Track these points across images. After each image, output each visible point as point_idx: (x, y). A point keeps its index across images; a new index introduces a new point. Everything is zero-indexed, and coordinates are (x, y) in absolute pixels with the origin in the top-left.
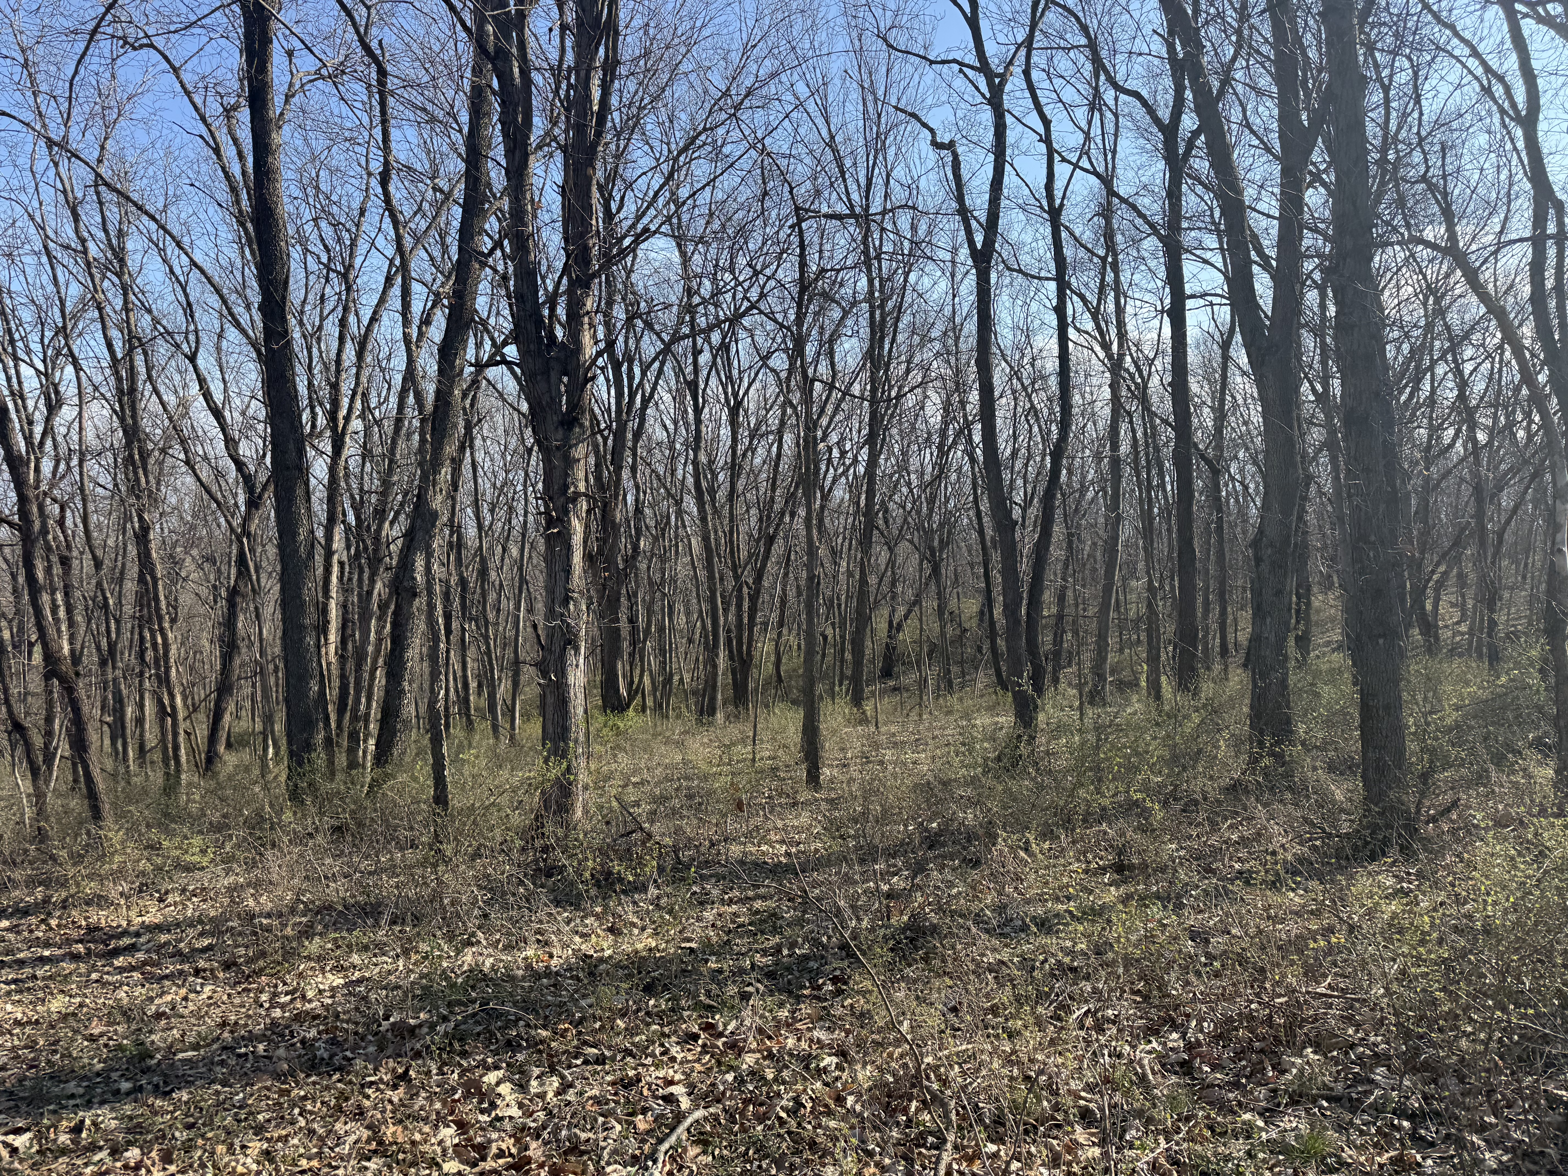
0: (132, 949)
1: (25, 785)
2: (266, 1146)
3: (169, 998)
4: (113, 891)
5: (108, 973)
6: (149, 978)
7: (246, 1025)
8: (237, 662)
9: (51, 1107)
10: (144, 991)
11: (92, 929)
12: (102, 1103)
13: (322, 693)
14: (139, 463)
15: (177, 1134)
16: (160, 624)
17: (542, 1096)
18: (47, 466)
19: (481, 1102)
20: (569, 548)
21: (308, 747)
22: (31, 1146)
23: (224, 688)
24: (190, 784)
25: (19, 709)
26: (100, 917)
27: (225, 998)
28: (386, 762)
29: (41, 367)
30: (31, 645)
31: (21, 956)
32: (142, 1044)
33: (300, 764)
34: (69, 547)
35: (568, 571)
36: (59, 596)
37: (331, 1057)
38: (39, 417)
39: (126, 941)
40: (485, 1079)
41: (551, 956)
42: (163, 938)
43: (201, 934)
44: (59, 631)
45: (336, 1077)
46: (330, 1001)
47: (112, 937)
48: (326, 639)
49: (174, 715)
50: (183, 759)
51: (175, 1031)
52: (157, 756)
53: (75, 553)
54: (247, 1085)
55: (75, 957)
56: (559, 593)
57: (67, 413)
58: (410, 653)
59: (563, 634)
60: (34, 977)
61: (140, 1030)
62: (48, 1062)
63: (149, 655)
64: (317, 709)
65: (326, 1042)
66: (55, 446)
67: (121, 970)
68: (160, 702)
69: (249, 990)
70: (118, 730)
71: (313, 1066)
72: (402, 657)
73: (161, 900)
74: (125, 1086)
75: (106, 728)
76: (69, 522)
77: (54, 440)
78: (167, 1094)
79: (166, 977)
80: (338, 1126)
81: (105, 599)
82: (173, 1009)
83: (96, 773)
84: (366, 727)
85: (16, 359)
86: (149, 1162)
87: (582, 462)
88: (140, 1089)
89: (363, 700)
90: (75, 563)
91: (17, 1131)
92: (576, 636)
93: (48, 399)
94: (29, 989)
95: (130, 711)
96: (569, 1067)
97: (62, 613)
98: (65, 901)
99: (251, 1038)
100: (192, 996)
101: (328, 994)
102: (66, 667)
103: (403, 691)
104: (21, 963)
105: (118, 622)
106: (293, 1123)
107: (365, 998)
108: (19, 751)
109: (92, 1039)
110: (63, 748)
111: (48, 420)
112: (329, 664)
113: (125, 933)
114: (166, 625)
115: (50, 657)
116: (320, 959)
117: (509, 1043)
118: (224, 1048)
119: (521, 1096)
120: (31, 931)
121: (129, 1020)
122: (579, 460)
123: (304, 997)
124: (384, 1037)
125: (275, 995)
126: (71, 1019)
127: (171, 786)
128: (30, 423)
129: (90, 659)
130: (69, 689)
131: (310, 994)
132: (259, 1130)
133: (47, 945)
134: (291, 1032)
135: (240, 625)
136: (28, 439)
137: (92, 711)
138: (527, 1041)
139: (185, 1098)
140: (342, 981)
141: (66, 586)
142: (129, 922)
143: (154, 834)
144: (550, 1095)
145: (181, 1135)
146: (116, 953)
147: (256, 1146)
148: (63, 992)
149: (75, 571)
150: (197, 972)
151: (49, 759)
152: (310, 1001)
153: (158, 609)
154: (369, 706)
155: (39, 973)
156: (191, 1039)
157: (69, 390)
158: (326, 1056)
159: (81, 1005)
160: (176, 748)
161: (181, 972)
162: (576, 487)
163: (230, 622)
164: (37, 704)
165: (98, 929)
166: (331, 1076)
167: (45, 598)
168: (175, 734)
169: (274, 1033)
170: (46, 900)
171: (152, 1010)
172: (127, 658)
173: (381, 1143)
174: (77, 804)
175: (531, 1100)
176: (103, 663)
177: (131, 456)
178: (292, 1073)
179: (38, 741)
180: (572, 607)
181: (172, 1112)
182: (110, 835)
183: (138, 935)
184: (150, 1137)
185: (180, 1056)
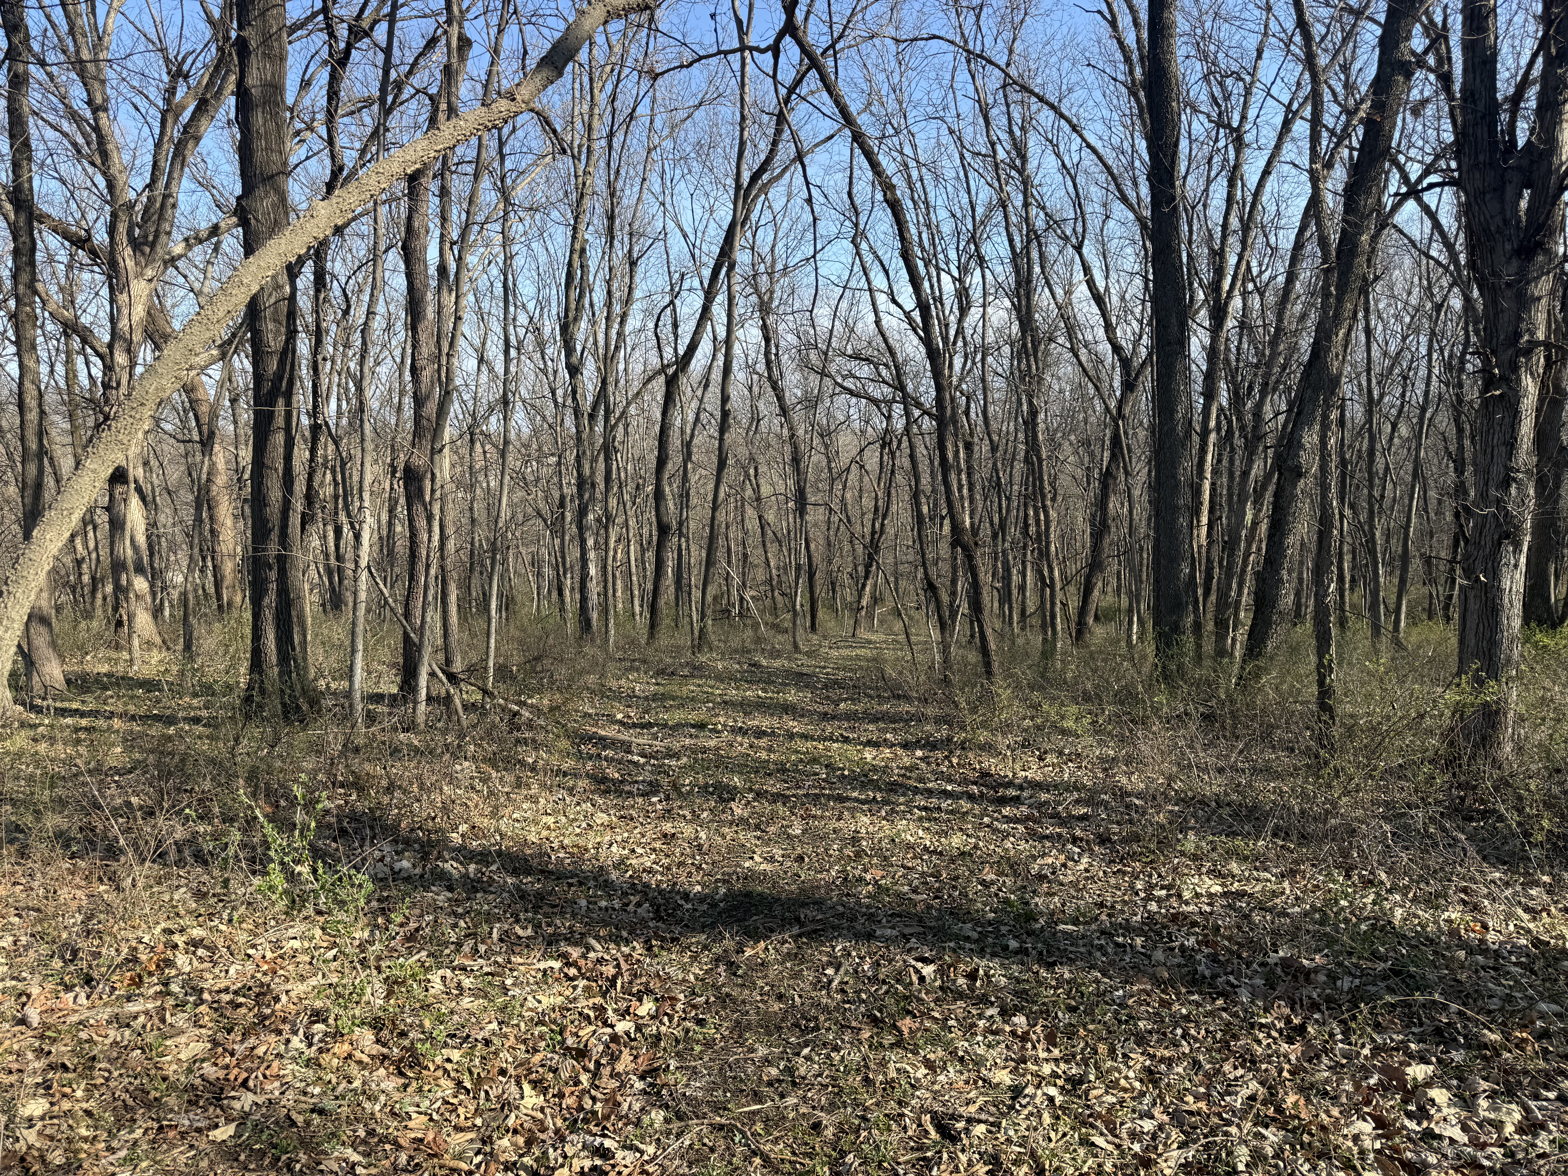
0: (1016, 801)
1: (935, 635)
2: (1148, 1063)
3: (1050, 860)
4: (1003, 742)
5: (997, 820)
6: (1032, 835)
7: (1122, 912)
8: (1107, 541)
9: (952, 944)
10: (1027, 846)
11: (985, 774)
12: (994, 955)
13: (1192, 576)
14: (1031, 351)
15: (1060, 1014)
16: (1043, 502)
17: (1499, 1126)
18: (958, 362)
19: (1405, 1101)
20: (1515, 416)
21: (1176, 628)
22: (935, 980)
23: (1095, 565)
24: (1064, 653)
25: (933, 572)
26: (990, 763)
27: (1101, 874)
28: (1260, 654)
29: (956, 275)
30: (943, 518)
31: (930, 785)
32: (1027, 903)
33: (1168, 645)
34: (971, 435)
35: (1511, 444)
36: (964, 476)
37: (1215, 976)
38: (953, 319)
39: (1013, 792)
40: (1409, 1070)
41: (1485, 927)
42: (1044, 796)
43: (1077, 802)
44: (963, 507)
45: (1220, 1002)
46: (1208, 909)
47: (1001, 785)
48: (1198, 521)
49: (1052, 586)
50: (1059, 628)
51: (1056, 899)
52: (1036, 621)
53: (976, 440)
54: (1127, 982)
55: (971, 797)
56: (1497, 471)
57: (975, 313)
58: (1291, 540)
59: (1499, 525)
60: (939, 809)
61: (1025, 887)
62: (950, 896)
63: (1032, 530)
64: (1187, 592)
65: (1207, 957)
66: (965, 344)
67: (1008, 820)
68: (1040, 572)
69: (1125, 873)
70: (1005, 597)
71: (1195, 982)
72: (1281, 543)
73: (1041, 759)
74: (1013, 944)
75: (995, 593)
76: (973, 415)
77: (964, 338)
78: (1050, 966)
79: (1047, 837)
80: (1227, 1068)
81: (999, 478)
82: (1053, 873)
83: (989, 632)
84: (1236, 615)
85: (938, 269)
86: (1034, 1037)
87: (1544, 301)
88: (1026, 952)
89: (1234, 586)
90: (976, 448)
91: (925, 961)
92: (1518, 528)
93: (960, 302)
94: (935, 819)
95: (1016, 579)
96: (1537, 1097)
97: (965, 491)
98: (963, 743)
99: (1128, 928)
100: (1070, 864)
101: (1205, 899)
102: (967, 538)
103: (1281, 580)
104: (930, 792)
105: (1008, 499)
106: (1177, 1045)
107: (1247, 917)
108: (932, 606)
109: (983, 883)
110: (964, 608)
111: (960, 321)
112: (1200, 547)
113: (1010, 784)
114: (1049, 503)
115: (956, 528)
116: (1195, 858)
117: (1438, 1032)
118: (1103, 932)
119: (1464, 1114)
120: (938, 765)
121: (1016, 874)
122: (1539, 299)
123: (1180, 896)
124: (1272, 972)
125: (1150, 887)
126: (968, 859)
127: (1048, 652)
128: (947, 326)
129: (986, 531)
130: (969, 557)
131: (1187, 895)
132: (1141, 1040)
133: (950, 781)
134: (1169, 934)
135: (1111, 505)
136: (945, 339)
137: (985, 577)
138: (1465, 1037)
139: (1067, 976)
140: (1219, 889)
141: (968, 468)
142: (1014, 774)
143: (1036, 696)
144: (1509, 1129)
145: (1064, 1017)
146: (1003, 801)
147: (1139, 1060)
148: (961, 830)
149: (976, 456)
150: (1075, 840)
151: (953, 614)
152: (1187, 903)
153: (1042, 488)
154: (1240, 593)
155: (944, 805)
156: (1070, 909)
157: (976, 294)
158: (1207, 973)
159: (976, 847)
160: (1053, 616)
161: (1060, 836)
162: (1532, 334)
163: (1102, 503)
164: (945, 567)
165: (989, 775)
166: (1214, 1000)
167: (953, 476)
168: (1053, 604)
169: (1151, 929)
170: (949, 739)
171: (1035, 868)
172: (1014, 532)
173: (1279, 1110)
174: (973, 657)
175: (1480, 1125)
176: (995, 536)
177: (1024, 345)
178: (1171, 982)
179: (945, 598)
180: (1513, 491)
181: (1056, 988)
182: (1000, 691)
183: (1021, 788)
184: (1035, 1008)
185: (1062, 927)
